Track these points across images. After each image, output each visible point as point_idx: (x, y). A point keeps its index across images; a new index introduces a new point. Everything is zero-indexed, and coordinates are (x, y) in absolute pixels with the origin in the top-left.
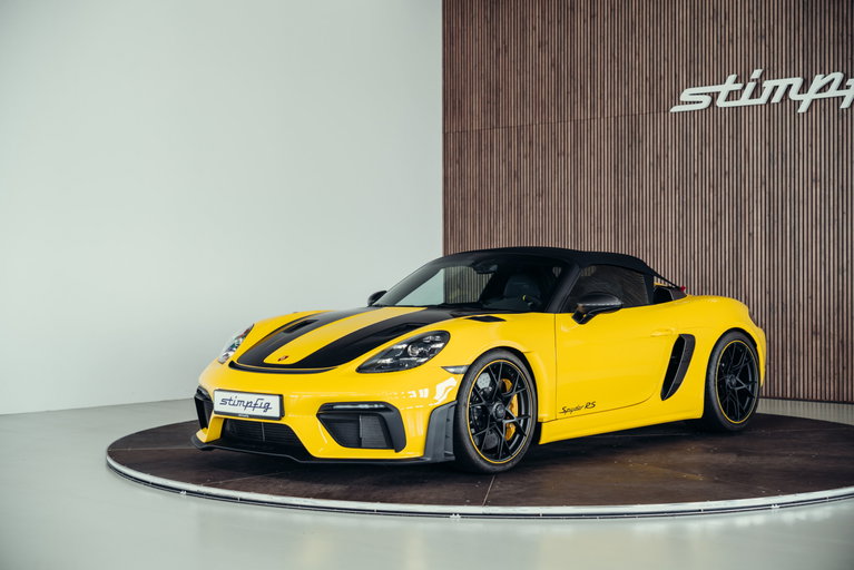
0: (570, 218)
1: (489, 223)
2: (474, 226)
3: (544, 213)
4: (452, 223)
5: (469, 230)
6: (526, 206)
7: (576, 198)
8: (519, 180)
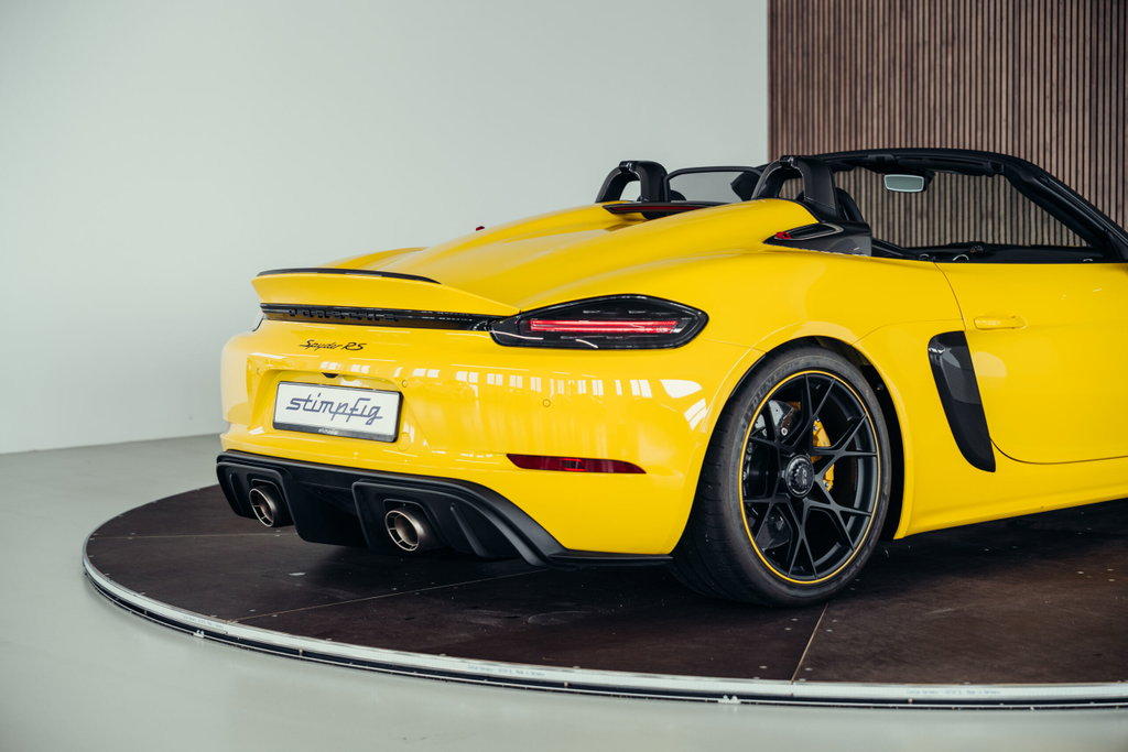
0: (1005, 86)
1: (853, 98)
2: (826, 105)
3: (956, 76)
4: (785, 99)
5: (817, 111)
6: (922, 65)
7: (1016, 47)
8: (909, 16)
